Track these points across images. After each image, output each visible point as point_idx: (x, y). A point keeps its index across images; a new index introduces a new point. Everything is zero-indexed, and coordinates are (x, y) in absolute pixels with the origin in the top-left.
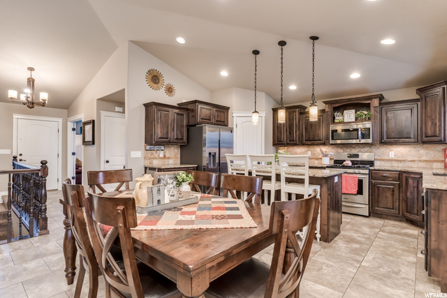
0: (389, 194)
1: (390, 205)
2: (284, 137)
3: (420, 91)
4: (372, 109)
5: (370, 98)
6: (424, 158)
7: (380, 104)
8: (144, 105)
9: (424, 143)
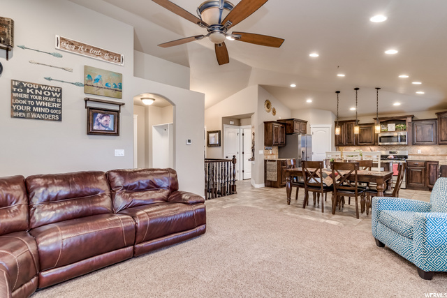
0: (418, 175)
1: (419, 181)
2: (344, 140)
3: (438, 114)
4: (407, 124)
5: (406, 117)
6: (440, 153)
7: (412, 121)
8: (265, 123)
9: (440, 144)
